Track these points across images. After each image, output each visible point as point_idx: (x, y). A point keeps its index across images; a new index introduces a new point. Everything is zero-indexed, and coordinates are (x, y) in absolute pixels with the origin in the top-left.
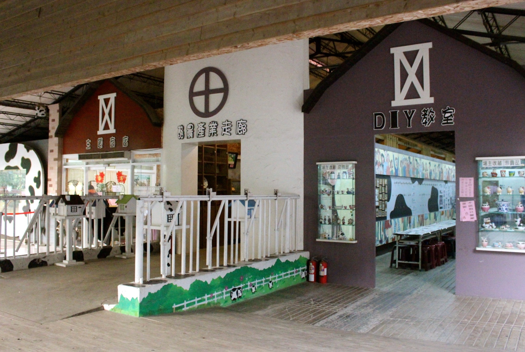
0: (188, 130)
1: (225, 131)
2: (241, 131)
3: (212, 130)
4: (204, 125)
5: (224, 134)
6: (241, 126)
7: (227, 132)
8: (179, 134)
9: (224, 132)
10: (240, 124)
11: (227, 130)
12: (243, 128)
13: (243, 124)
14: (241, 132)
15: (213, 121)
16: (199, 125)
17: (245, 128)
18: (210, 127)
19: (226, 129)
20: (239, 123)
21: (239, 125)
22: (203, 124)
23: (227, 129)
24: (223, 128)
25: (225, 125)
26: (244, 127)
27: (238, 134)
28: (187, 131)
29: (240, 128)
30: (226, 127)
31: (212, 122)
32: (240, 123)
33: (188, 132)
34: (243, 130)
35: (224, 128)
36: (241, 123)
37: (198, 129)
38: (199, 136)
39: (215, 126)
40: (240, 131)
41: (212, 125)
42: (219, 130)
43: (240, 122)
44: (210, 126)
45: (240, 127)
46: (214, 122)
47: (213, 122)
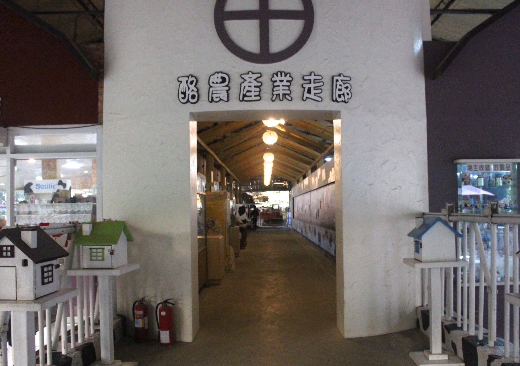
0: (211, 84)
1: (309, 91)
2: (342, 96)
3: (281, 88)
4: (258, 78)
5: (307, 98)
6: (341, 85)
7: (315, 94)
8: (184, 93)
9: (306, 95)
10: (340, 83)
11: (313, 91)
12: (344, 90)
13: (344, 84)
14: (342, 98)
15: (281, 70)
16: (246, 77)
17: (348, 91)
18: (276, 81)
19: (312, 89)
20: (337, 81)
21: (338, 83)
22: (255, 76)
23: (315, 88)
24: (304, 86)
25: (308, 82)
26: (347, 88)
27: (336, 101)
28: (211, 87)
29: (340, 90)
30: (312, 85)
31: (279, 74)
32: (340, 80)
33: (211, 89)
34: (346, 94)
35: (307, 86)
36: (342, 80)
37: (243, 85)
38: (246, 99)
39: (287, 81)
40: (340, 96)
41: (279, 78)
42: (296, 90)
43: (339, 78)
44: (273, 79)
45: (340, 88)
46: (283, 74)
47: (281, 73)
